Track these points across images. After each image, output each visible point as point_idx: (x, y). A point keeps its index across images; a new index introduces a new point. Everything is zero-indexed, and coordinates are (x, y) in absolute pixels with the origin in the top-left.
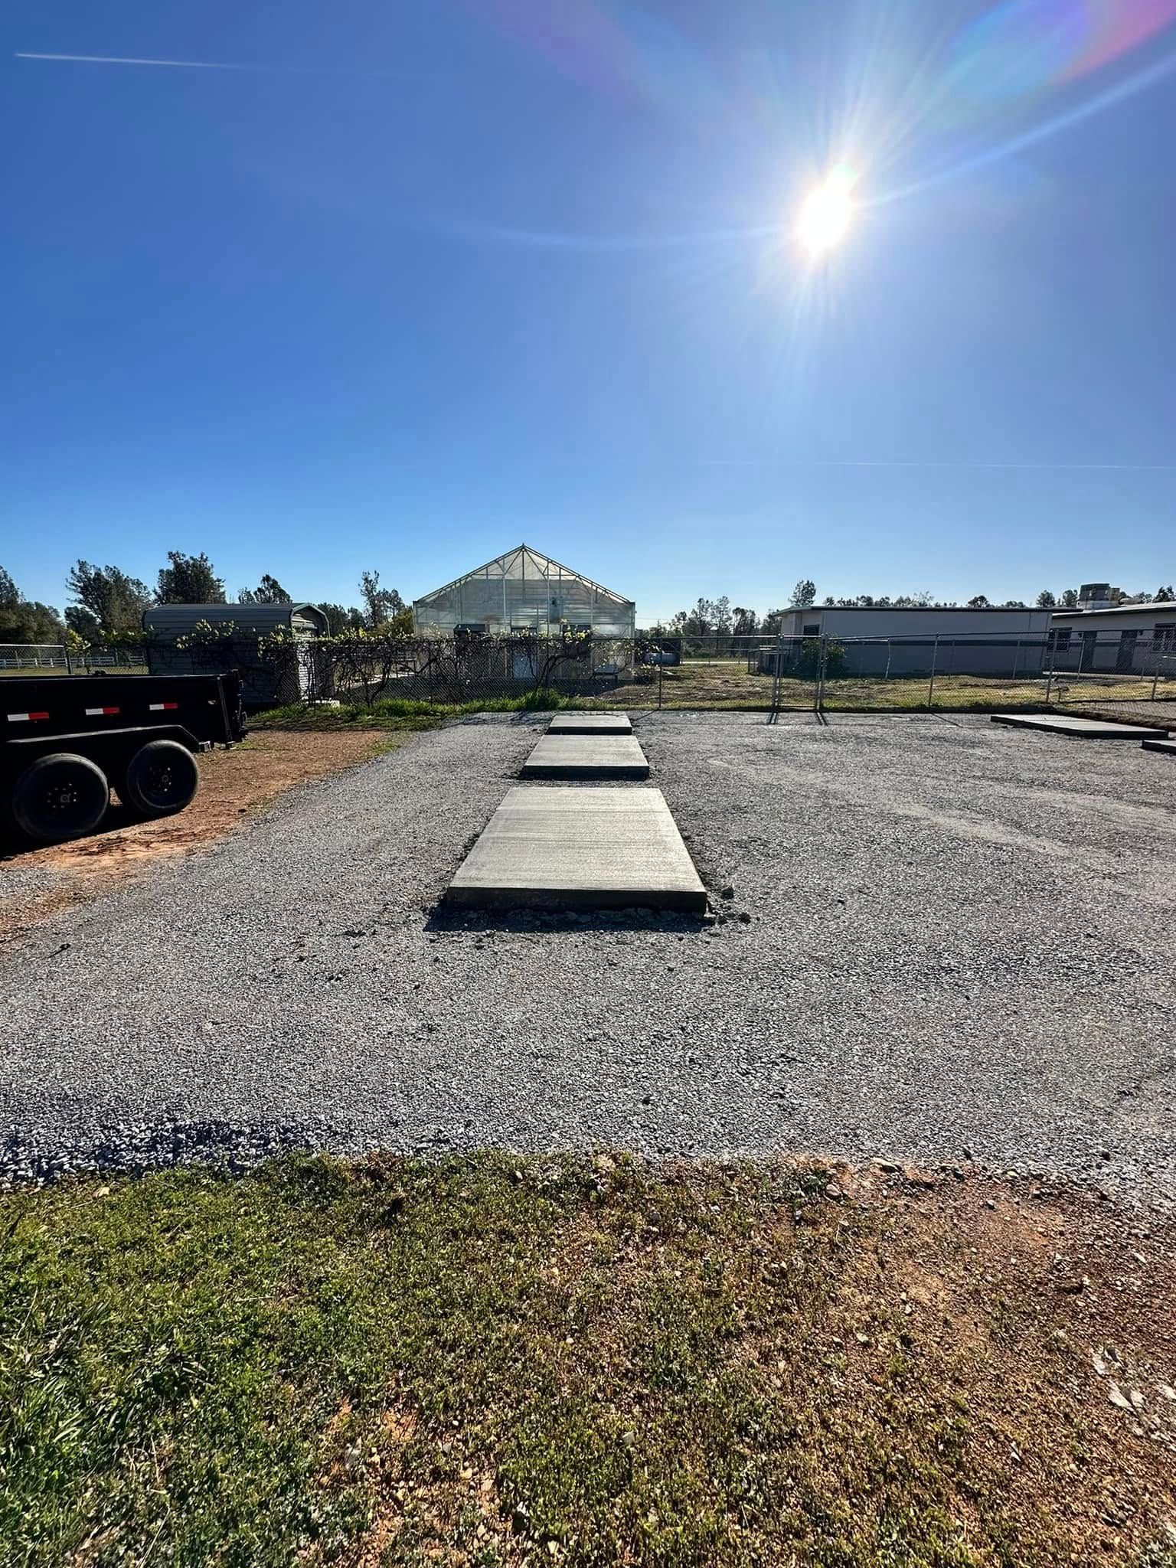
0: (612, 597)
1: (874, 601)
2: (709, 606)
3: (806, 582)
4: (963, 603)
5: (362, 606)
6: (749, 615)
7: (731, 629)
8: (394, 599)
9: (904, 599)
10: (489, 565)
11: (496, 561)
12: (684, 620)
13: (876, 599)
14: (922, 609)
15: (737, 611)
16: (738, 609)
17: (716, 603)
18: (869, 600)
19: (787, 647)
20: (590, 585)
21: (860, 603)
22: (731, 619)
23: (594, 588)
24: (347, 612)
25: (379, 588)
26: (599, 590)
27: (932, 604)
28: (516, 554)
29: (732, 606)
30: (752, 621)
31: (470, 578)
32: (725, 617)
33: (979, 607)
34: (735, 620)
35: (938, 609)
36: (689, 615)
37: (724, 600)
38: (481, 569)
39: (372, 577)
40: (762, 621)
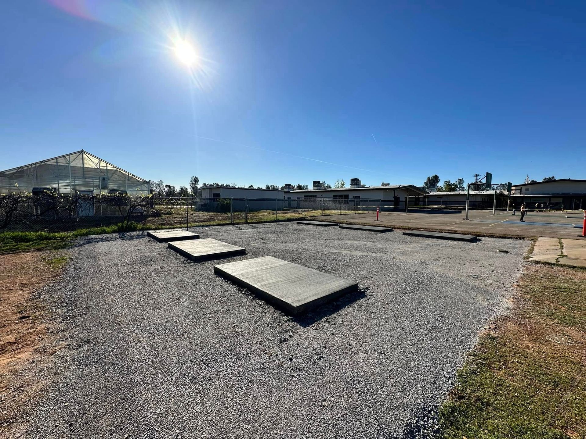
0: (137, 178)
1: (219, 185)
2: (154, 183)
3: (195, 177)
4: (247, 187)
6: (172, 188)
7: (164, 193)
9: (228, 184)
10: (59, 157)
11: (63, 156)
13: (220, 184)
14: (234, 188)
15: (167, 186)
16: (167, 185)
17: (157, 182)
18: (217, 185)
19: (207, 201)
20: (125, 173)
21: (215, 185)
22: (164, 189)
23: (127, 174)
26: (130, 175)
27: (237, 187)
28: (79, 153)
29: (165, 184)
30: (174, 190)
31: (43, 163)
32: (162, 188)
33: (251, 188)
34: (166, 190)
35: (239, 188)
37: (161, 182)
38: (52, 159)
40: (178, 190)
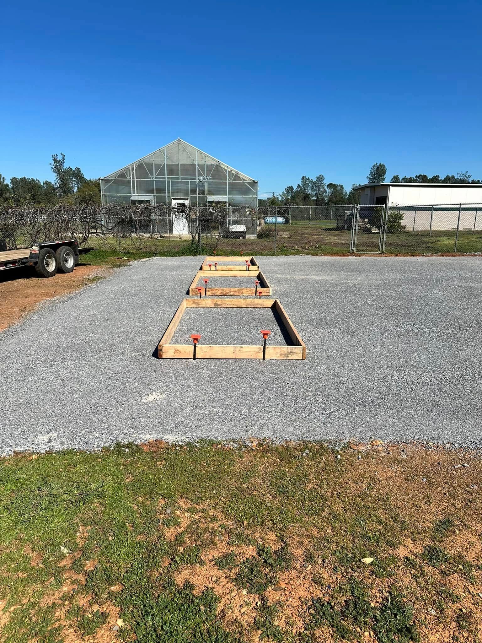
2: (310, 182)
3: (378, 164)
5: (53, 179)
6: (339, 188)
7: (325, 198)
8: (78, 175)
12: (292, 192)
15: (330, 185)
17: (314, 180)
22: (326, 191)
24: (42, 185)
25: (66, 166)
29: (326, 182)
30: (342, 193)
32: (322, 190)
34: (329, 192)
36: (295, 188)
37: (321, 178)
39: (60, 158)
40: (348, 193)
